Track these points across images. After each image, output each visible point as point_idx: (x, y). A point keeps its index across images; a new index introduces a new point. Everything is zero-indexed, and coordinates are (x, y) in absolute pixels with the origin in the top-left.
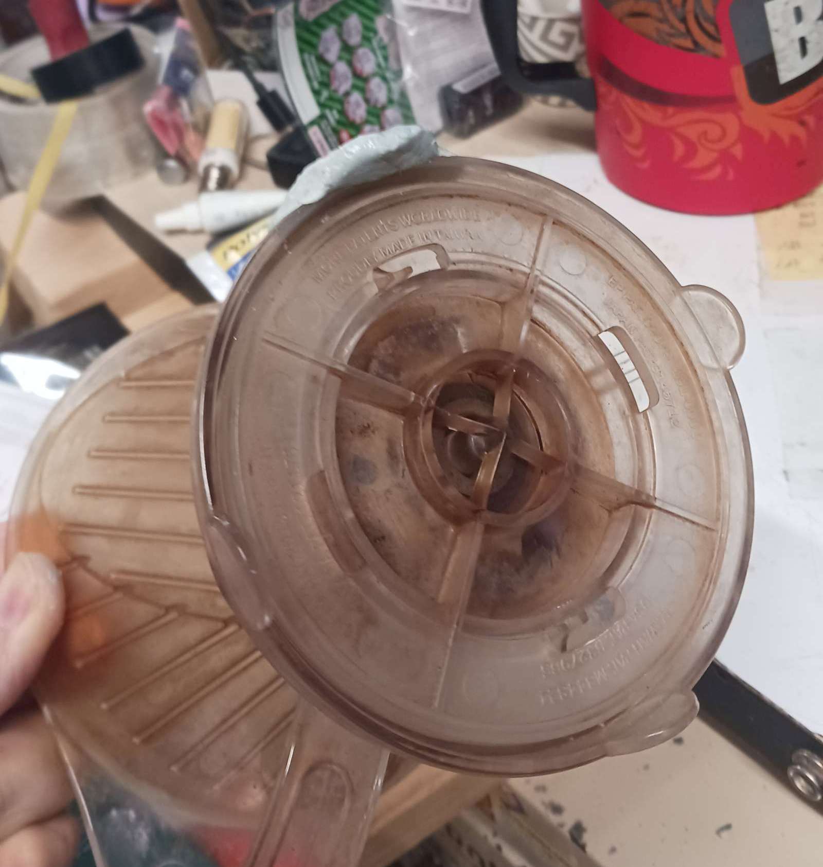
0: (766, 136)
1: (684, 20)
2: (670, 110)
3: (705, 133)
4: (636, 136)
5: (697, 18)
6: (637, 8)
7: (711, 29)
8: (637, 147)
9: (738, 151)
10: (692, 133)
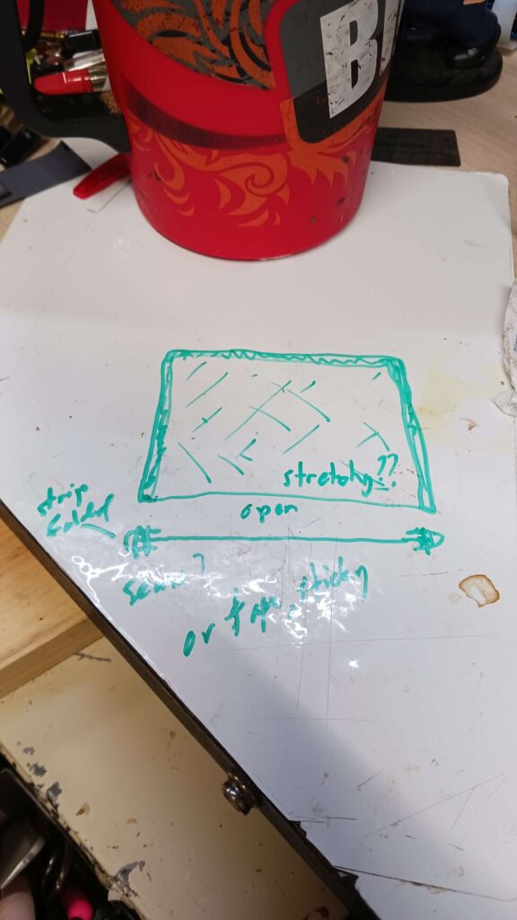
0: (313, 177)
1: (227, 42)
2: (215, 153)
3: (253, 177)
4: (178, 181)
5: (242, 37)
6: (170, 26)
7: (259, 52)
8: (179, 194)
9: (285, 195)
10: (238, 178)
